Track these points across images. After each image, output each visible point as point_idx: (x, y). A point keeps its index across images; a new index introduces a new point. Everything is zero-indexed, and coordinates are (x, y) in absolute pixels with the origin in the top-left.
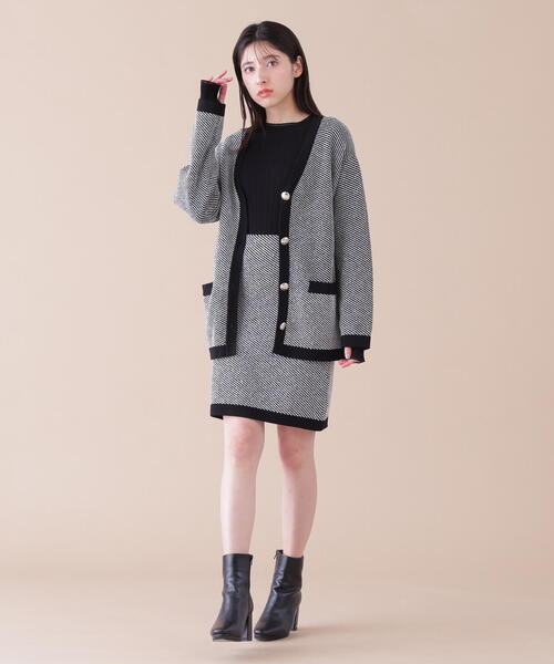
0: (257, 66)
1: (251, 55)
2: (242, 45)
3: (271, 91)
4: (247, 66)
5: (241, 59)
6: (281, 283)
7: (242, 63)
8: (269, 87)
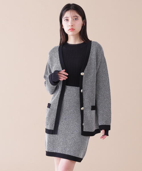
4: (65, 19)
5: (64, 15)
6: (81, 107)
7: (64, 17)
8: (74, 28)
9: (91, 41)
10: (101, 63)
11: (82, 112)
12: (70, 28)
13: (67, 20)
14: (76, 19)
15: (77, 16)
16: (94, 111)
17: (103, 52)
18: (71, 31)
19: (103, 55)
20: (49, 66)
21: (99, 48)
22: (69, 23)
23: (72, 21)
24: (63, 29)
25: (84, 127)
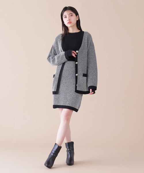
0: (67, 16)
1: (66, 13)
2: (64, 11)
3: (71, 22)
4: (65, 16)
5: (63, 15)
6: (76, 74)
7: (63, 16)
8: (71, 21)
9: (84, 32)
10: (91, 45)
11: (76, 77)
12: (68, 22)
13: (66, 17)
14: (71, 15)
15: (71, 14)
16: (85, 78)
17: (92, 39)
18: (69, 24)
19: (92, 40)
20: (54, 47)
21: (89, 36)
22: (67, 19)
23: (69, 17)
24: (65, 24)
25: (77, 87)
